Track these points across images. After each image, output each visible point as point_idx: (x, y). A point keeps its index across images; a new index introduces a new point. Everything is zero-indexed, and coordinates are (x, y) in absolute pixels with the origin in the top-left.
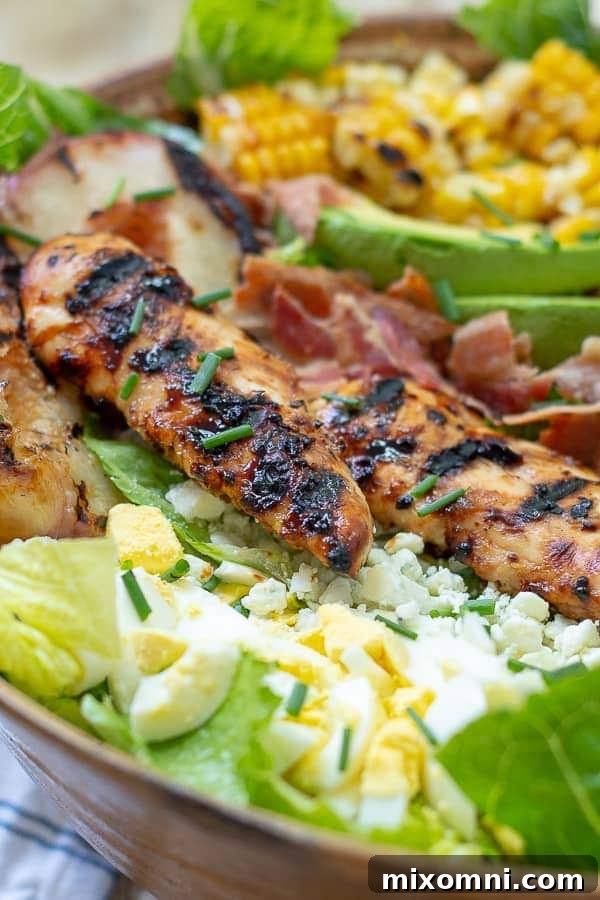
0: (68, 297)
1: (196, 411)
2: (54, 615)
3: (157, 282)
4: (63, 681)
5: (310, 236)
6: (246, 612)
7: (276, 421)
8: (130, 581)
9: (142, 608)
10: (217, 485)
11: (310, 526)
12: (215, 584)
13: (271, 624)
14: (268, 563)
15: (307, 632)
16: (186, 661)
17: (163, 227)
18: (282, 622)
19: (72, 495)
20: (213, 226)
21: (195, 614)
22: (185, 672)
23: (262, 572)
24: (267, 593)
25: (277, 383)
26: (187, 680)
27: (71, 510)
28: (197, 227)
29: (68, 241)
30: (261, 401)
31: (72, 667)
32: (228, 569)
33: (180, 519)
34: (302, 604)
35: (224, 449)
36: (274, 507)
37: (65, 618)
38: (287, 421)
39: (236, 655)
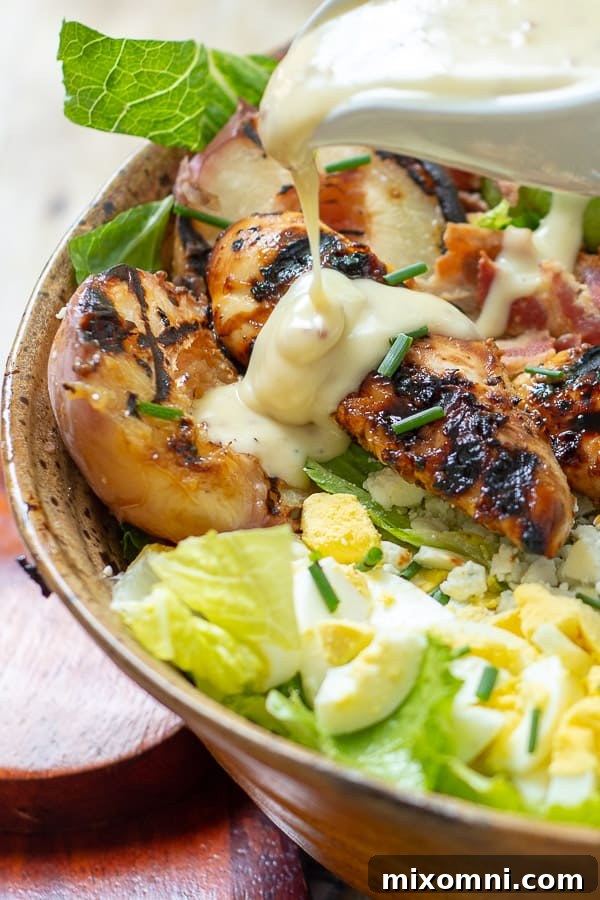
0: (253, 282)
1: (386, 394)
2: (234, 608)
3: (347, 260)
4: (246, 676)
5: (514, 196)
6: (445, 599)
7: (470, 401)
8: (316, 572)
9: (330, 599)
10: (408, 470)
11: (503, 509)
12: (414, 571)
13: (470, 609)
14: (467, 546)
15: (505, 615)
16: (373, 650)
17: (360, 198)
18: (481, 607)
19: (261, 487)
20: (414, 194)
21: (390, 602)
22: (371, 661)
23: (461, 555)
24: (466, 578)
25: (474, 361)
26: (373, 669)
27: (260, 503)
28: (396, 196)
29: (255, 222)
30: (456, 379)
31: (254, 661)
32: (427, 554)
33: (378, 507)
34: (504, 586)
35: (415, 433)
36: (467, 490)
37: (244, 612)
38: (482, 400)
39: (423, 643)
